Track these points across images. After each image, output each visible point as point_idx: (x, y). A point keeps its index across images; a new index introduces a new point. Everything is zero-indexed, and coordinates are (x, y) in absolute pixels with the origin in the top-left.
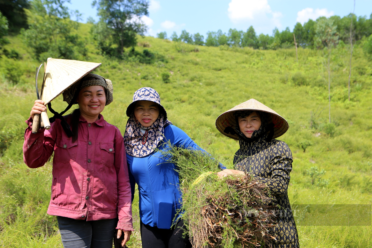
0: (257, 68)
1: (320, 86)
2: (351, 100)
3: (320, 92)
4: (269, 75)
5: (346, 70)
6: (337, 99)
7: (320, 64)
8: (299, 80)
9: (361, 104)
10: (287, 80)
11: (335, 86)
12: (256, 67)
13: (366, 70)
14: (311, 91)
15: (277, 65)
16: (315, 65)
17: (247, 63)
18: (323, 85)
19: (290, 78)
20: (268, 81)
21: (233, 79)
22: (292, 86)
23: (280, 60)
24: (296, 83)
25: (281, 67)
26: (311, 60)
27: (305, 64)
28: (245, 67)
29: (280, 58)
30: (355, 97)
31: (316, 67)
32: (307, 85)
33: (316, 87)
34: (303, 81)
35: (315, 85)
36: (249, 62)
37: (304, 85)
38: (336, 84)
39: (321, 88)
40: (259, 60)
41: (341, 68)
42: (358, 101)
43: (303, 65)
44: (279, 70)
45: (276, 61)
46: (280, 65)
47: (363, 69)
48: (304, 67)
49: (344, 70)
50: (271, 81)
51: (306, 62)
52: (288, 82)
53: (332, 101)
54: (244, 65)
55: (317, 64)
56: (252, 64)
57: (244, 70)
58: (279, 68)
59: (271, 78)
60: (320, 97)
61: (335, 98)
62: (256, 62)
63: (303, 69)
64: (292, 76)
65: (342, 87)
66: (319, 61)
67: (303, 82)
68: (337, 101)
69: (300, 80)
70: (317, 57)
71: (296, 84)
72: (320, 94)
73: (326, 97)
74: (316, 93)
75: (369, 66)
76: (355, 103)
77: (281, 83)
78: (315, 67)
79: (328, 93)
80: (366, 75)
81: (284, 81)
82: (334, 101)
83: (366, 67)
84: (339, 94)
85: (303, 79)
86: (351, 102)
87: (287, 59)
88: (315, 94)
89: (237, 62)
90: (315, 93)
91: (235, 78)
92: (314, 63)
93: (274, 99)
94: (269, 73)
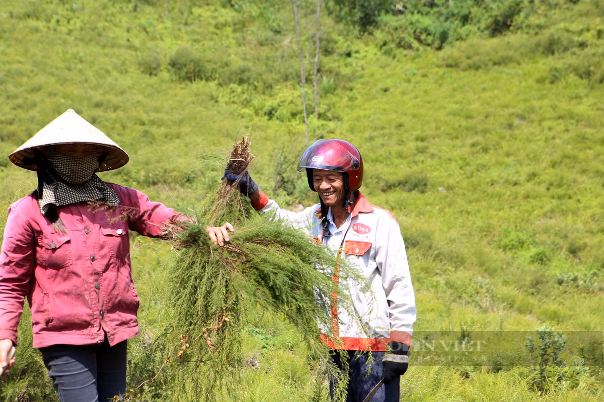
0: (70, 32)
1: (241, 82)
2: (320, 116)
3: (245, 96)
4: (106, 51)
5: (291, 42)
6: (289, 115)
7: (225, 25)
8: (188, 66)
9: (346, 126)
10: (159, 66)
11: (278, 81)
12: (64, 29)
13: (336, 42)
14: (223, 96)
15: (115, 25)
16: (212, 29)
17: (38, 18)
18: (251, 81)
19: (165, 61)
20: (110, 68)
21: (20, 62)
22: (172, 81)
23: (122, 11)
24: (183, 73)
25: (128, 31)
26: (200, 16)
27: (186, 24)
28: (37, 30)
29: (121, 8)
30: (329, 110)
31: (217, 34)
32: (207, 80)
33: (232, 85)
34: (197, 69)
35: (230, 80)
36: (43, 16)
37: (201, 79)
38: (277, 77)
39: (245, 86)
40: (67, 10)
41: (278, 37)
42: (337, 118)
43: (184, 29)
44: (128, 40)
45: (113, 15)
46: (125, 25)
47: (328, 42)
48: (187, 33)
49: (286, 42)
50: (116, 67)
51: (190, 21)
52: (161, 71)
53: (277, 119)
54: (32, 23)
55: (217, 27)
56: (53, 21)
57: (37, 36)
58: (125, 34)
59: (114, 60)
60: (246, 111)
61: (284, 111)
62: (63, 16)
63: (186, 37)
64: (168, 57)
65: (293, 86)
66: (221, 20)
67: (199, 71)
68: (289, 121)
69: (191, 67)
70: (212, 8)
71: (180, 78)
72: (247, 103)
73: (261, 109)
74: (235, 99)
75: (339, 35)
76: (332, 125)
77: (143, 72)
78: (213, 33)
79: (265, 100)
80: (335, 56)
81: (151, 69)
82: (281, 119)
83: (335, 36)
84: (292, 102)
85: (197, 63)
86: (321, 122)
87: (138, 9)
88: (234, 102)
89: (11, 16)
90: (232, 99)
91: (22, 59)
92: (209, 24)
93: (144, 117)
94: (104, 47)
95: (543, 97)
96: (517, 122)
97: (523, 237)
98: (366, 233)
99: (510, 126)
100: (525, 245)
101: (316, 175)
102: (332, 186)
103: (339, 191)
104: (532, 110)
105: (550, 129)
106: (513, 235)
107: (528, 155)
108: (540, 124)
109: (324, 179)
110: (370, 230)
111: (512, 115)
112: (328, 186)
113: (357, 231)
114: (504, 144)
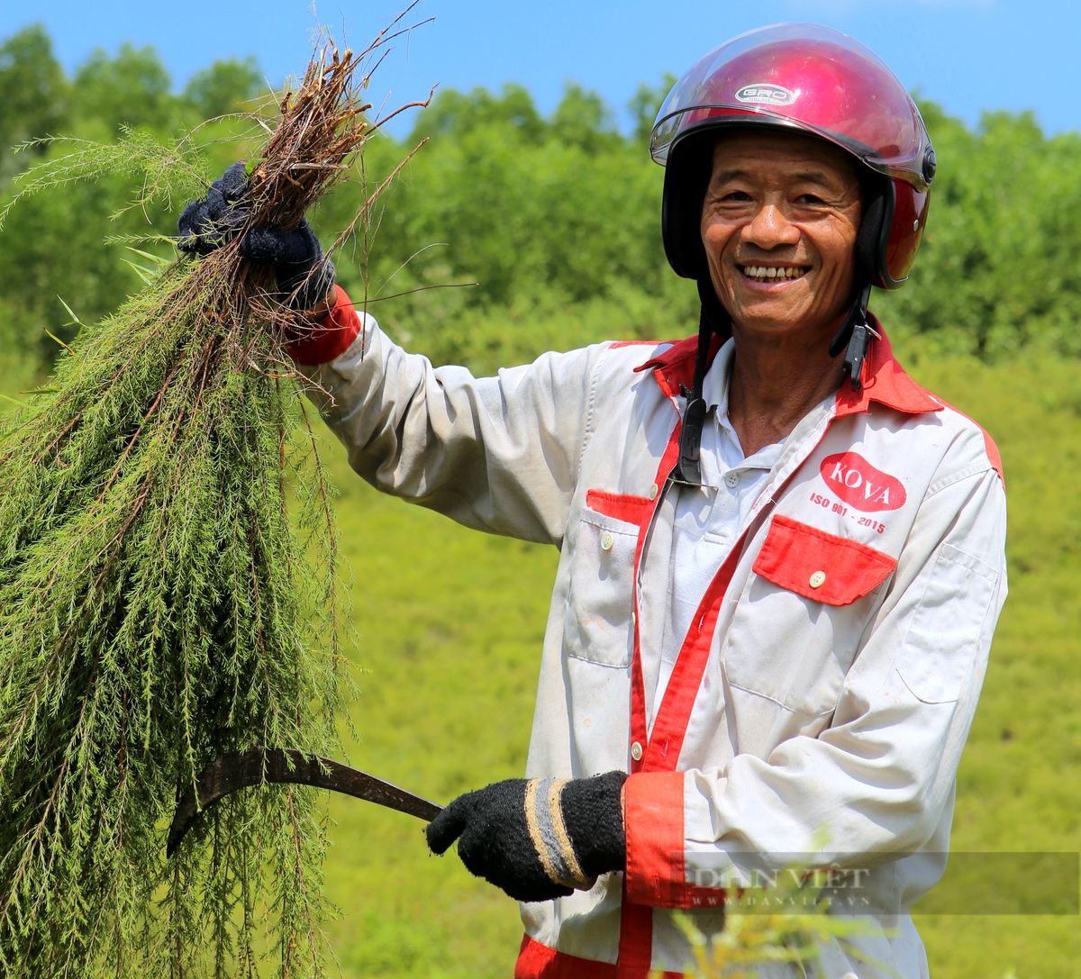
95: (498, 584)
96: (426, 640)
97: (416, 940)
98: (879, 506)
99: (410, 650)
100: (419, 964)
101: (737, 175)
102: (805, 235)
103: (828, 267)
104: (471, 613)
105: (512, 665)
106: (387, 934)
107: (449, 729)
108: (487, 650)
109: (774, 196)
110: (899, 499)
111: (417, 620)
112: (789, 234)
113: (840, 489)
114: (389, 694)
